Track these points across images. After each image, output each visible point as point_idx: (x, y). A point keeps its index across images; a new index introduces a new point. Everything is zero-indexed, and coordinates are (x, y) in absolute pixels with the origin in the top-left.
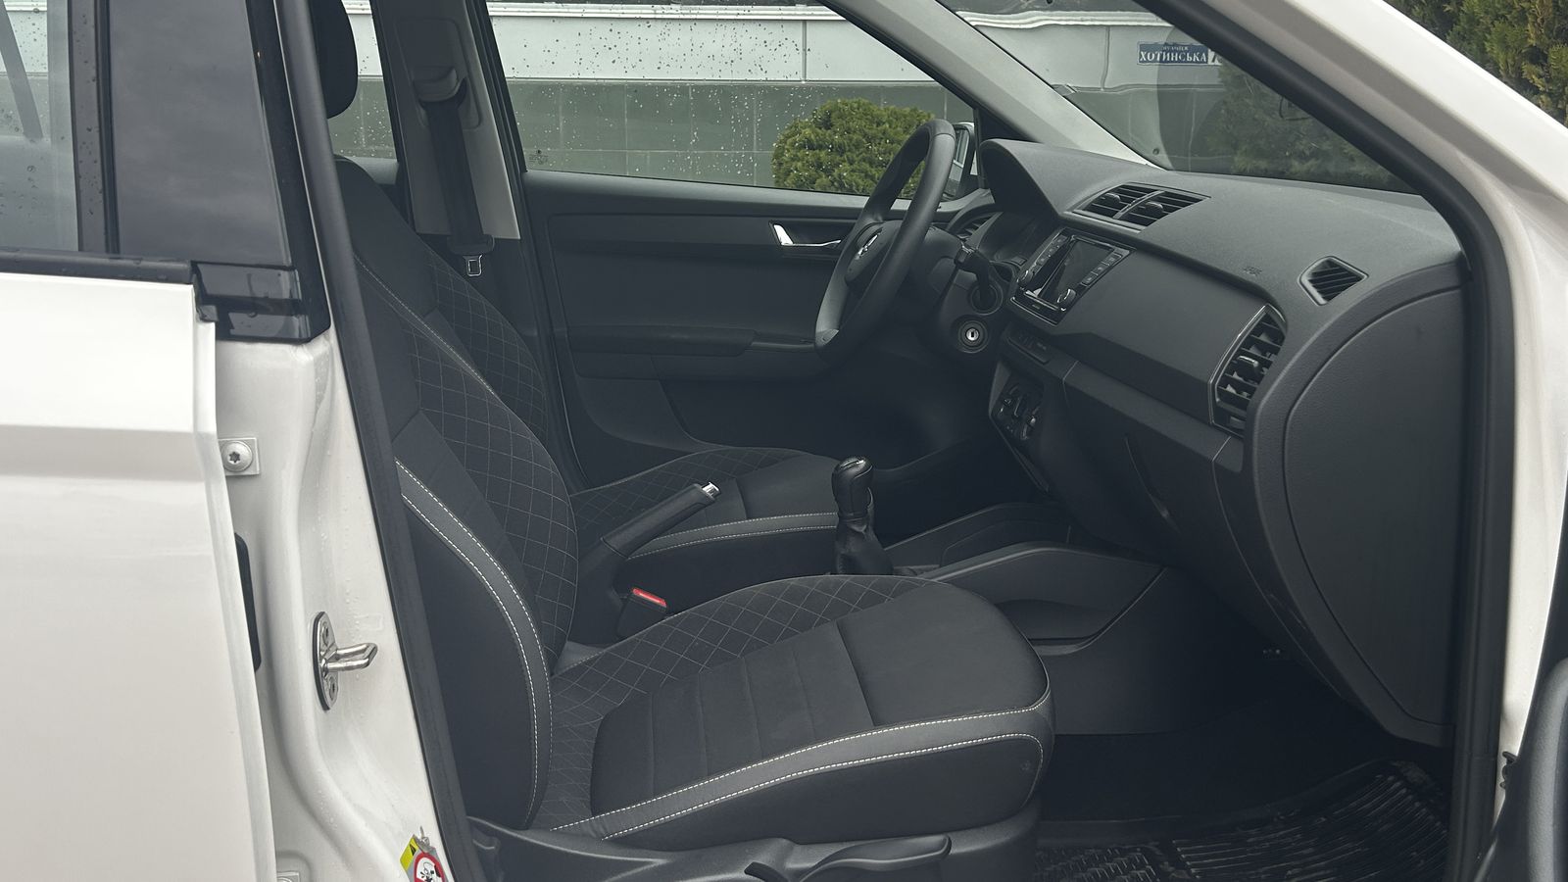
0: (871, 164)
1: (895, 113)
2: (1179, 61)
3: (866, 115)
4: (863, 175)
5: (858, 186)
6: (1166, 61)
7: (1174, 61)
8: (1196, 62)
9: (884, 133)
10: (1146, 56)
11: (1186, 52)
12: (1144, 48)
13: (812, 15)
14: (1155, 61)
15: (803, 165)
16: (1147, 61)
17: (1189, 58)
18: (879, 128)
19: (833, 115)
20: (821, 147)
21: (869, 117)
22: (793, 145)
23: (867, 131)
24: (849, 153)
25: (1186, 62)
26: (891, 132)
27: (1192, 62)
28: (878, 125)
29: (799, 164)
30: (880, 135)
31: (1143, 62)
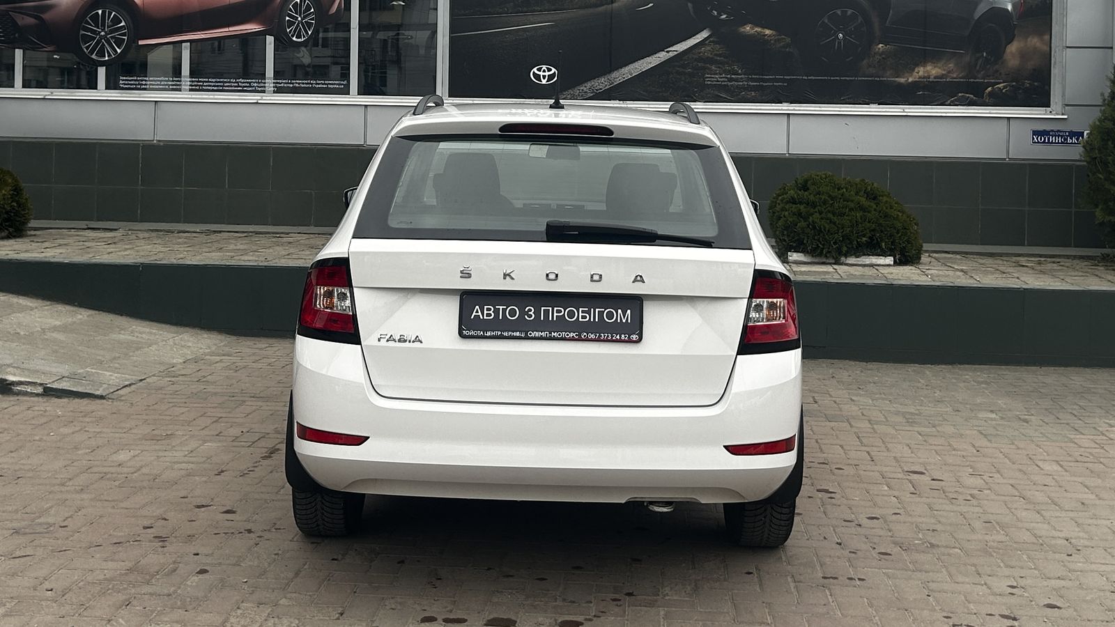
0: (834, 214)
1: (850, 182)
2: (1062, 143)
3: (831, 183)
4: (828, 221)
5: (825, 227)
6: (1052, 143)
7: (1058, 143)
8: (1075, 143)
9: (842, 195)
10: (1037, 139)
11: (1067, 136)
12: (1035, 133)
13: (794, 110)
14: (1044, 142)
15: (789, 214)
16: (1038, 142)
17: (1069, 140)
18: (839, 192)
19: (809, 182)
20: (801, 203)
21: (833, 185)
22: (782, 200)
23: (831, 193)
24: (819, 208)
25: (1067, 143)
26: (847, 194)
27: (1072, 143)
28: (839, 189)
29: (787, 213)
30: (840, 196)
31: (1035, 143)
